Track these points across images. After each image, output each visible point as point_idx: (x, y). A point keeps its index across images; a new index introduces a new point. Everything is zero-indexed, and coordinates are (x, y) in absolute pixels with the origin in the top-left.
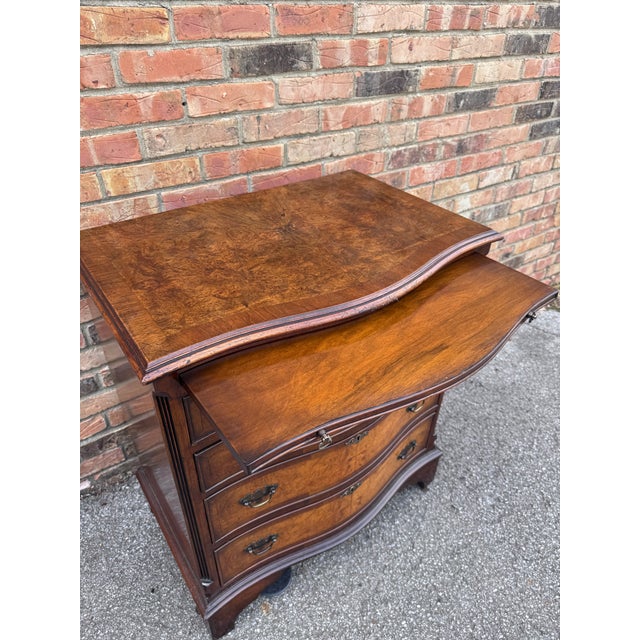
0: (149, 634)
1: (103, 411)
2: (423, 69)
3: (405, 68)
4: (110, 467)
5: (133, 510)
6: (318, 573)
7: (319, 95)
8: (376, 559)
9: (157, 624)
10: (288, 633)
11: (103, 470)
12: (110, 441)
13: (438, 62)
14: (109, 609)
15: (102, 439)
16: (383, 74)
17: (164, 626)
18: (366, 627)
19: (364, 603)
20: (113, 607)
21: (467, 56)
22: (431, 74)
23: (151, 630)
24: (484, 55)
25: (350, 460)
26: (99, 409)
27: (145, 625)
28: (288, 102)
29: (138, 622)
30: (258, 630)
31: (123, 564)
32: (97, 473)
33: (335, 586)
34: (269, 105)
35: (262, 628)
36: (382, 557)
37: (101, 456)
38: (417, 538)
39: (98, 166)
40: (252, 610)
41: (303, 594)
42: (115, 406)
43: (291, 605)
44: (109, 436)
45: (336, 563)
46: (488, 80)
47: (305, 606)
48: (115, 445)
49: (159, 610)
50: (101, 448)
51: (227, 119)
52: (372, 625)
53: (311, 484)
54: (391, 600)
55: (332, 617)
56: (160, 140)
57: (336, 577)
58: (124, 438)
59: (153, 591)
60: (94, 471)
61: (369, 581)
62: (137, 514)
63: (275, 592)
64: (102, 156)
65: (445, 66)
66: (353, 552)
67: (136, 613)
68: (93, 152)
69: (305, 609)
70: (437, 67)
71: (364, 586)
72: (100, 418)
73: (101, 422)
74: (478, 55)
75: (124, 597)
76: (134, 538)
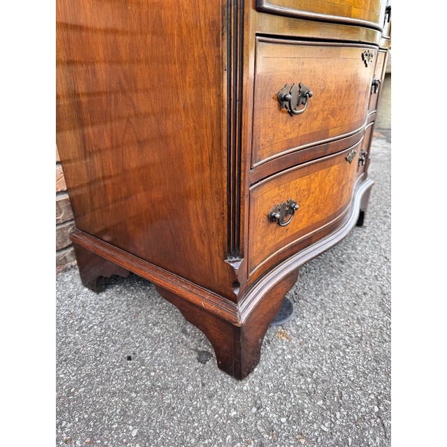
0: (144, 403)
5: (70, 297)
6: (317, 295)
8: (363, 273)
9: (151, 389)
14: (69, 394)
17: (165, 388)
20: (77, 390)
23: (145, 399)
27: (134, 395)
29: (122, 394)
30: (289, 357)
31: (75, 344)
35: (290, 353)
41: (315, 313)
43: (309, 326)
45: (328, 284)
47: (325, 322)
49: (148, 374)
53: (333, 113)
57: (337, 294)
59: (129, 358)
61: (371, 289)
62: (77, 299)
66: (338, 274)
67: (116, 386)
71: (369, 294)
75: (88, 376)
76: (81, 319)
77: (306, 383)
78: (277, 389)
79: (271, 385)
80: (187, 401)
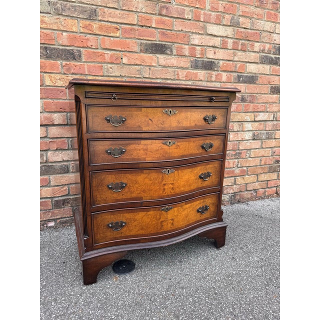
0: (54, 277)
1: (68, 184)
2: (221, 62)
3: (213, 60)
4: (65, 217)
5: (69, 235)
7: (175, 65)
8: (182, 271)
9: (60, 275)
10: (124, 290)
11: (62, 218)
12: (68, 202)
13: (228, 60)
15: (65, 199)
16: (203, 61)
17: (63, 276)
18: (167, 297)
19: (170, 286)
21: (242, 60)
22: (225, 65)
23: (56, 276)
24: (249, 61)
25: (165, 185)
26: (67, 183)
27: (54, 274)
28: (162, 65)
29: (52, 272)
30: (108, 286)
31: (55, 251)
32: (59, 219)
33: (156, 277)
34: (154, 65)
35: (110, 286)
36: (186, 271)
37: (62, 210)
38: (209, 266)
39: (87, 75)
40: (108, 278)
41: (138, 277)
42: (74, 184)
43: (129, 280)
44: (68, 199)
45: (159, 268)
46: (253, 72)
47: (137, 281)
48: (70, 205)
49: (64, 270)
50: (63, 204)
51: (137, 67)
52: (171, 296)
53: (144, 191)
54: (186, 288)
55: (150, 289)
56: (111, 69)
57: (158, 274)
58: (74, 202)
59: (64, 263)
60: (58, 217)
61: (175, 278)
63: (123, 273)
64: (89, 71)
65: (231, 62)
66: (170, 266)
67: (53, 269)
68: (86, 69)
69: (136, 283)
70: (227, 62)
71: (172, 280)
72: (66, 187)
73: (66, 190)
74: (247, 61)
75: (50, 262)
76: (65, 244)
77: (103, 297)
78: (92, 294)
79: (92, 291)
80: (65, 283)
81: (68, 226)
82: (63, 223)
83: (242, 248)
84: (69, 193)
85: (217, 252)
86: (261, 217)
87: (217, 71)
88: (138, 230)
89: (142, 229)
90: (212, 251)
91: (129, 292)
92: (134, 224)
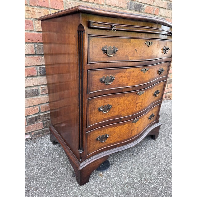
0: (52, 184)
1: (39, 105)
2: (146, 6)
3: (141, 4)
4: (38, 130)
5: (46, 144)
6: (120, 164)
7: (117, 5)
8: (142, 160)
9: (56, 180)
10: (111, 184)
11: (35, 131)
12: (39, 119)
13: (150, 5)
14: (35, 175)
15: (37, 117)
16: (135, 3)
17: (59, 181)
18: (143, 182)
19: (141, 174)
20: (37, 174)
21: (157, 5)
22: (148, 8)
23: (53, 183)
24: (162, 7)
25: (137, 103)
26: (38, 103)
27: (51, 180)
28: (108, 4)
29: (48, 179)
30: (99, 183)
31: (42, 160)
32: (33, 132)
33: (128, 168)
35: (100, 182)
36: (144, 160)
37: (35, 124)
38: (156, 154)
39: (50, 8)
40: (95, 176)
41: (115, 171)
42: (43, 103)
43: (111, 174)
44: (39, 116)
45: (127, 161)
46: (163, 15)
47: (117, 175)
48: (41, 120)
49: (57, 175)
50: (36, 120)
51: (90, 4)
52: (146, 182)
53: (123, 110)
54: (152, 173)
55: (128, 178)
56: (70, 5)
57: (128, 165)
58: (45, 118)
59: (54, 169)
60: (32, 131)
61: (141, 167)
62: (48, 145)
63: (104, 170)
64: (52, 5)
65: (151, 6)
66: (133, 158)
67: (47, 176)
68: (49, 2)
69: (117, 176)
70: (149, 6)
71: (139, 169)
72: (37, 107)
73: (37, 109)
74: (160, 6)
75: (42, 171)
76: (46, 152)
77: (99, 193)
78: (90, 192)
79: (89, 190)
80: (63, 187)
81: (41, 136)
82: (37, 134)
83: (168, 137)
84: (40, 111)
85: (155, 142)
86: (166, 114)
87: (143, 12)
88: (117, 139)
89: (119, 138)
90: (152, 142)
91: (116, 185)
92: (114, 135)
